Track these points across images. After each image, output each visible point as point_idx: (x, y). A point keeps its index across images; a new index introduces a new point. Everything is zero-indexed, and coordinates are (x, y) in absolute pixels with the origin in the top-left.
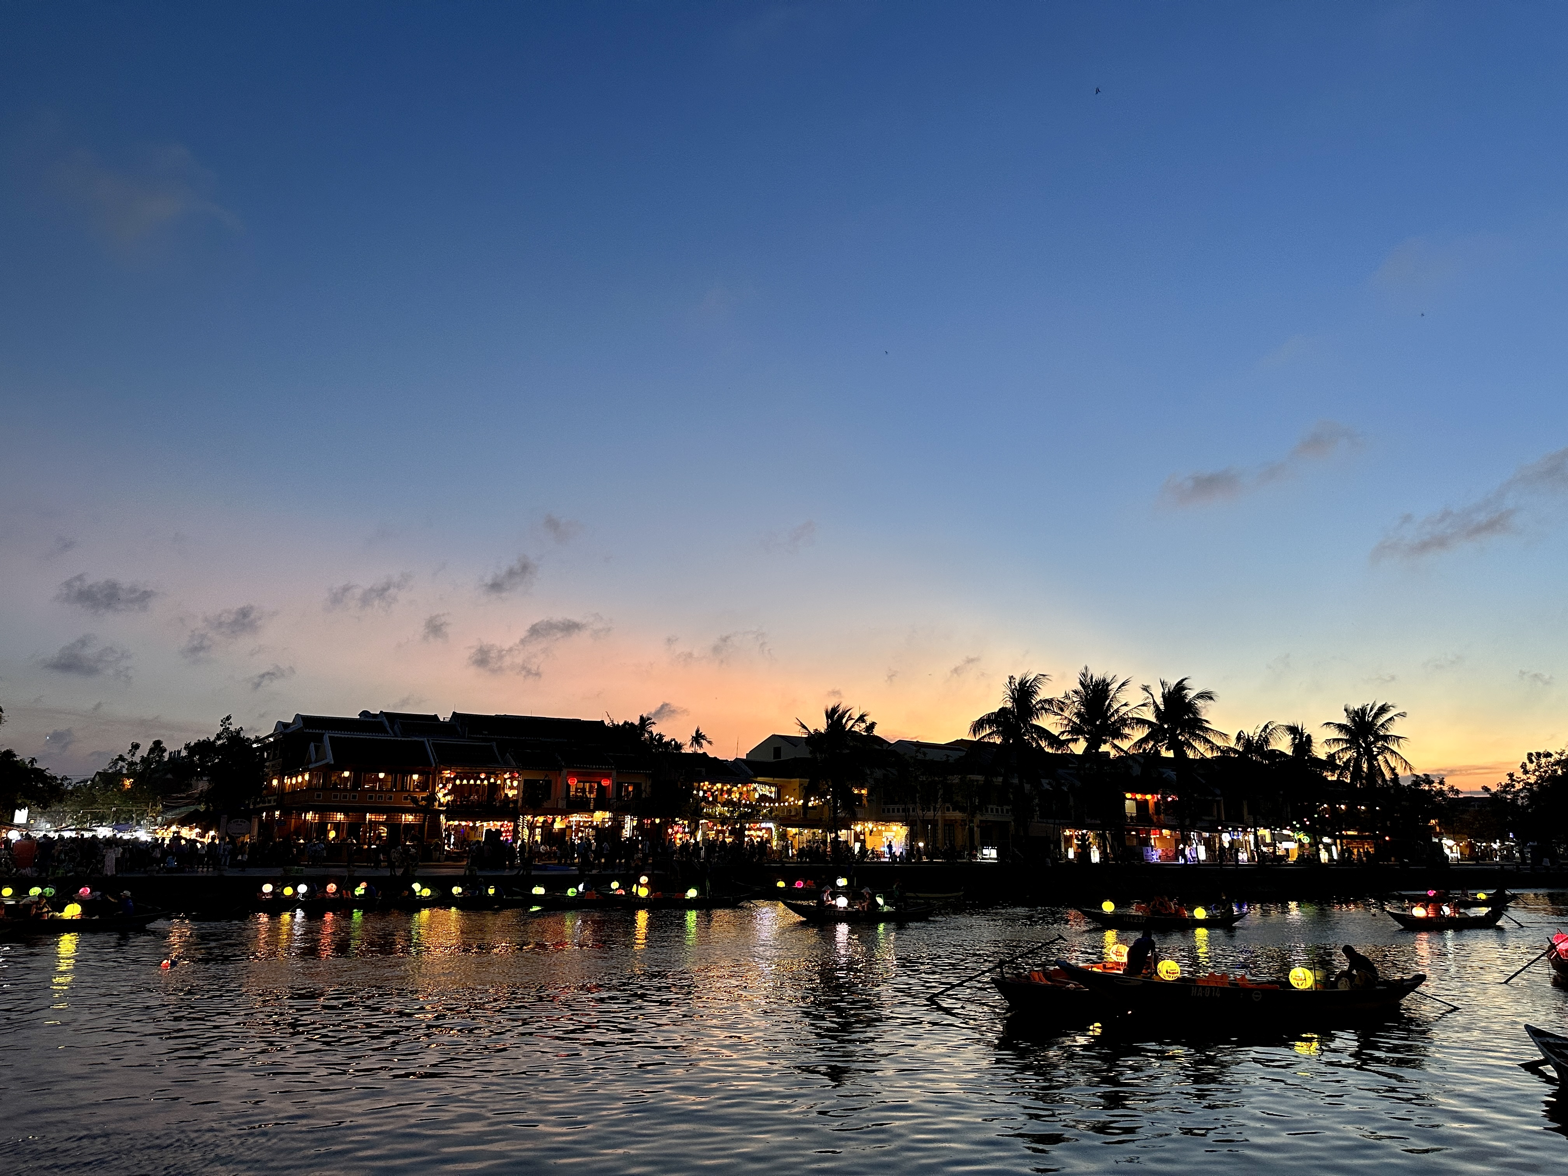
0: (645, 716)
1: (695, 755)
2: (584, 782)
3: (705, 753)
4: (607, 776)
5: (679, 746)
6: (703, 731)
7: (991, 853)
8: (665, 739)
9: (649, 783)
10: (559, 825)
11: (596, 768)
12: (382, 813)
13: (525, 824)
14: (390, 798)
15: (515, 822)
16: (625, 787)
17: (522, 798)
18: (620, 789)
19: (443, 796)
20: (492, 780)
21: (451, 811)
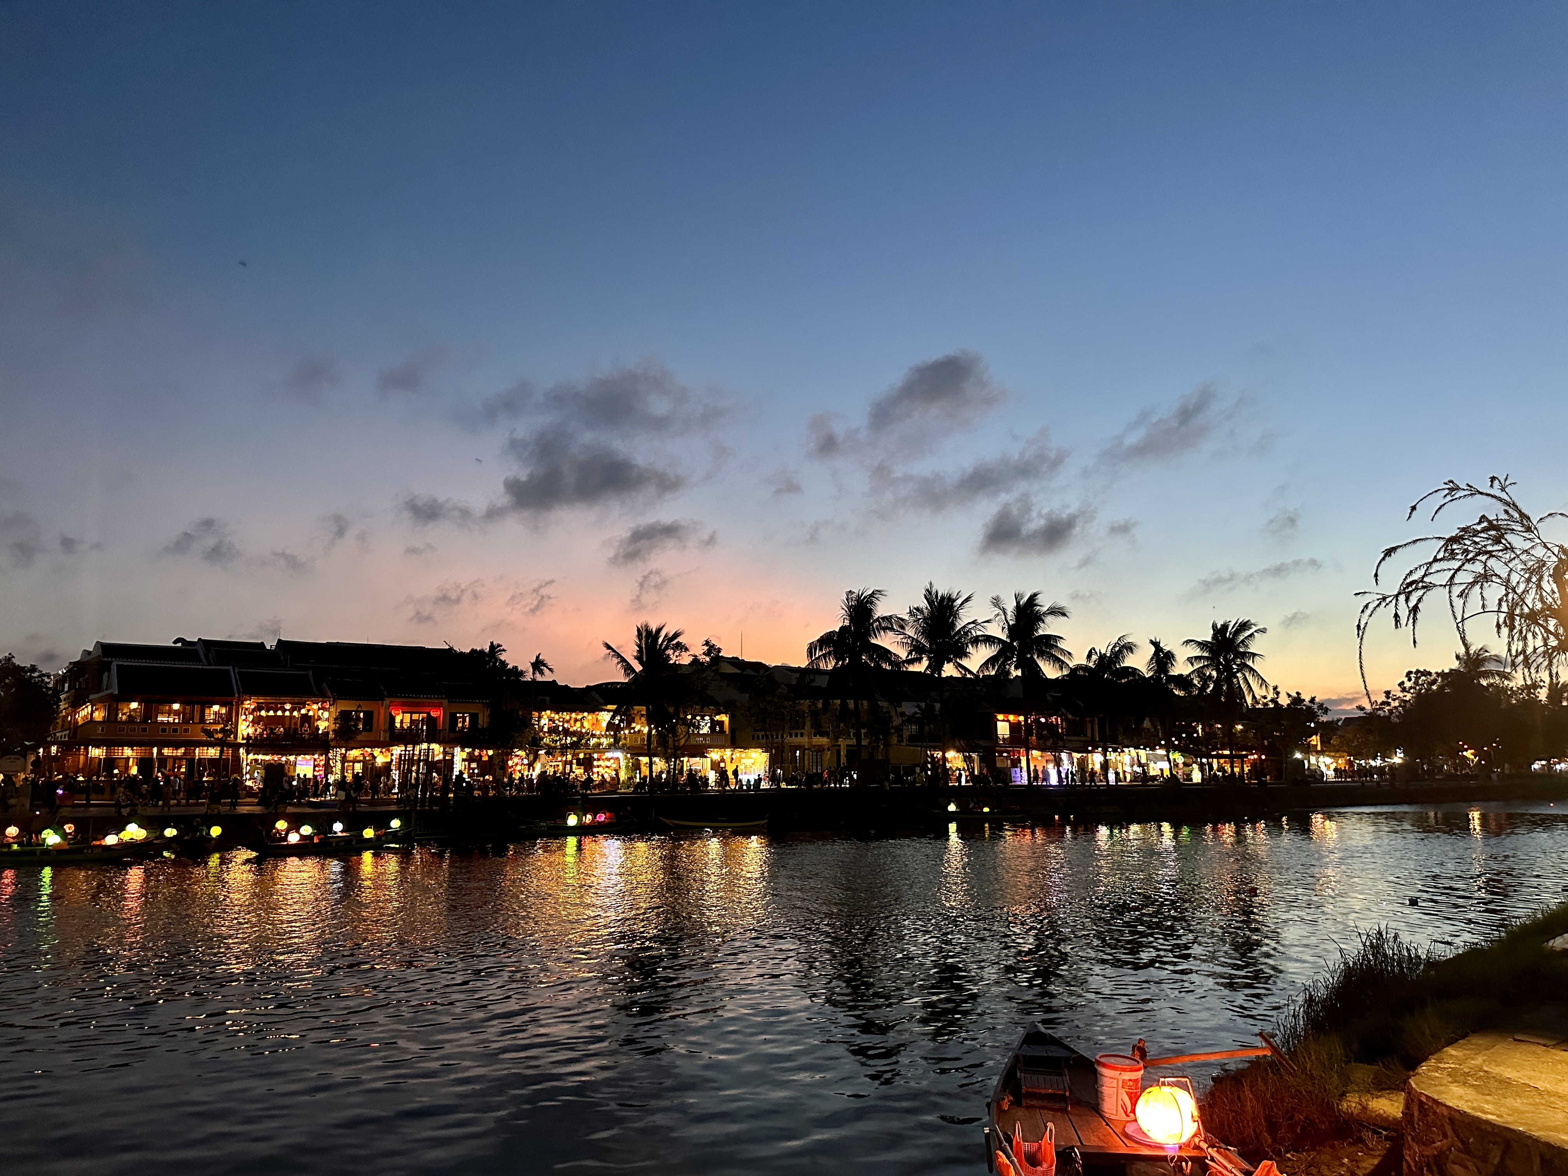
0: (495, 643)
1: (535, 682)
3: (554, 681)
4: (437, 706)
5: (520, 674)
6: (542, 658)
8: (511, 666)
9: (487, 713)
10: (381, 758)
11: (423, 698)
12: (177, 747)
13: (338, 758)
14: (186, 730)
15: (327, 755)
16: (460, 717)
17: (334, 731)
18: (453, 720)
19: (245, 728)
20: (303, 711)
21: (253, 744)
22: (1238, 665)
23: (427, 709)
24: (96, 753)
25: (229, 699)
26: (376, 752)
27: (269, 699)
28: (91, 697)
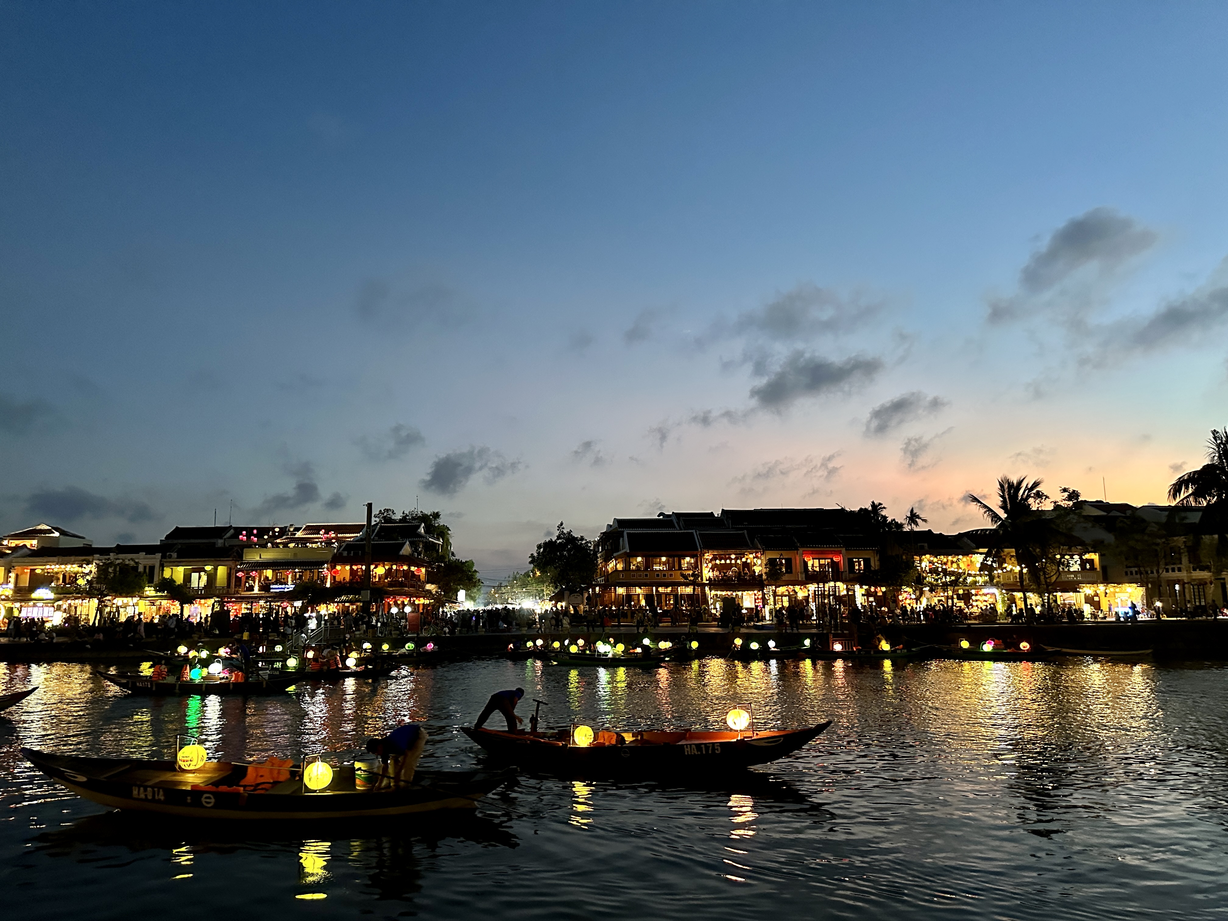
0: (876, 503)
1: (913, 532)
2: (819, 559)
4: (839, 553)
5: (901, 526)
6: (916, 512)
9: (877, 558)
11: (827, 547)
12: (667, 587)
13: (771, 593)
14: (671, 575)
15: (763, 591)
16: (856, 562)
17: (766, 573)
18: (851, 564)
19: (707, 573)
20: (744, 560)
21: (714, 584)
23: (830, 556)
24: (621, 591)
25: (695, 552)
26: (797, 588)
27: (721, 552)
28: (615, 555)
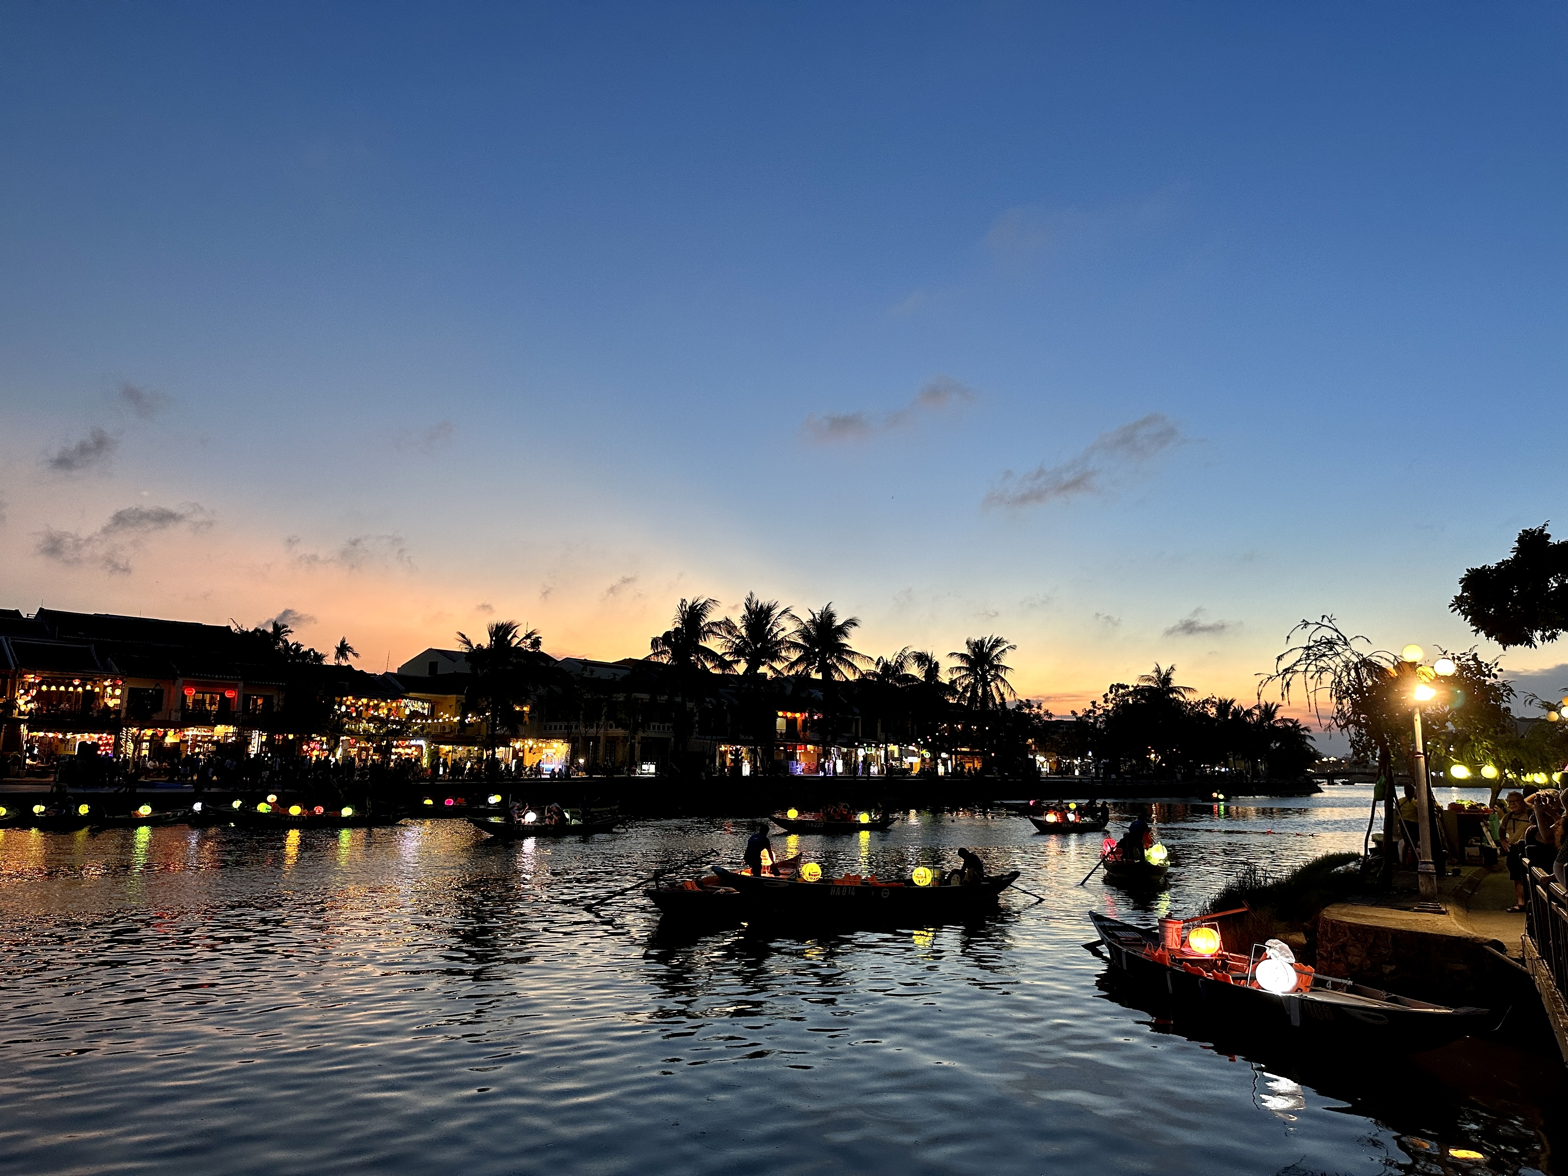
1: (339, 667)
2: (203, 693)
3: (350, 666)
4: (232, 687)
5: (319, 658)
6: (349, 643)
7: (649, 769)
8: (304, 649)
9: (282, 696)
10: (171, 738)
11: (219, 679)
15: (116, 734)
16: (252, 699)
17: (125, 709)
18: (246, 702)
19: (24, 704)
20: (89, 688)
22: (992, 676)
23: (220, 690)
26: (171, 733)
